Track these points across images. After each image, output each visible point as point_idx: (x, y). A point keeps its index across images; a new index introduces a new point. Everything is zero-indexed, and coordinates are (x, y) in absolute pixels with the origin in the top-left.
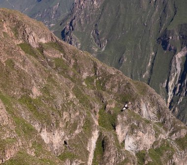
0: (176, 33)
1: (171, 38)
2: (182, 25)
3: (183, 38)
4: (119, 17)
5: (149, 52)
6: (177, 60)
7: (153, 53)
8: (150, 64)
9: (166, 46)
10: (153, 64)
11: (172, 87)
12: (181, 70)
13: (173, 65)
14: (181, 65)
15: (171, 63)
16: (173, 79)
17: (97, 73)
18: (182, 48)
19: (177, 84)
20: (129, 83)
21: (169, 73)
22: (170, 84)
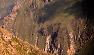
0: (46, 29)
1: (44, 31)
2: (48, 26)
3: (49, 31)
4: (22, 23)
5: (36, 37)
6: (47, 39)
7: (37, 37)
8: (36, 42)
9: (43, 34)
10: (38, 42)
11: (46, 50)
12: (50, 44)
13: (46, 42)
14: (49, 41)
15: (45, 41)
16: (47, 47)
17: (33, 51)
18: (49, 35)
19: (49, 49)
20: (46, 54)
21: (45, 45)
22: (46, 49)
